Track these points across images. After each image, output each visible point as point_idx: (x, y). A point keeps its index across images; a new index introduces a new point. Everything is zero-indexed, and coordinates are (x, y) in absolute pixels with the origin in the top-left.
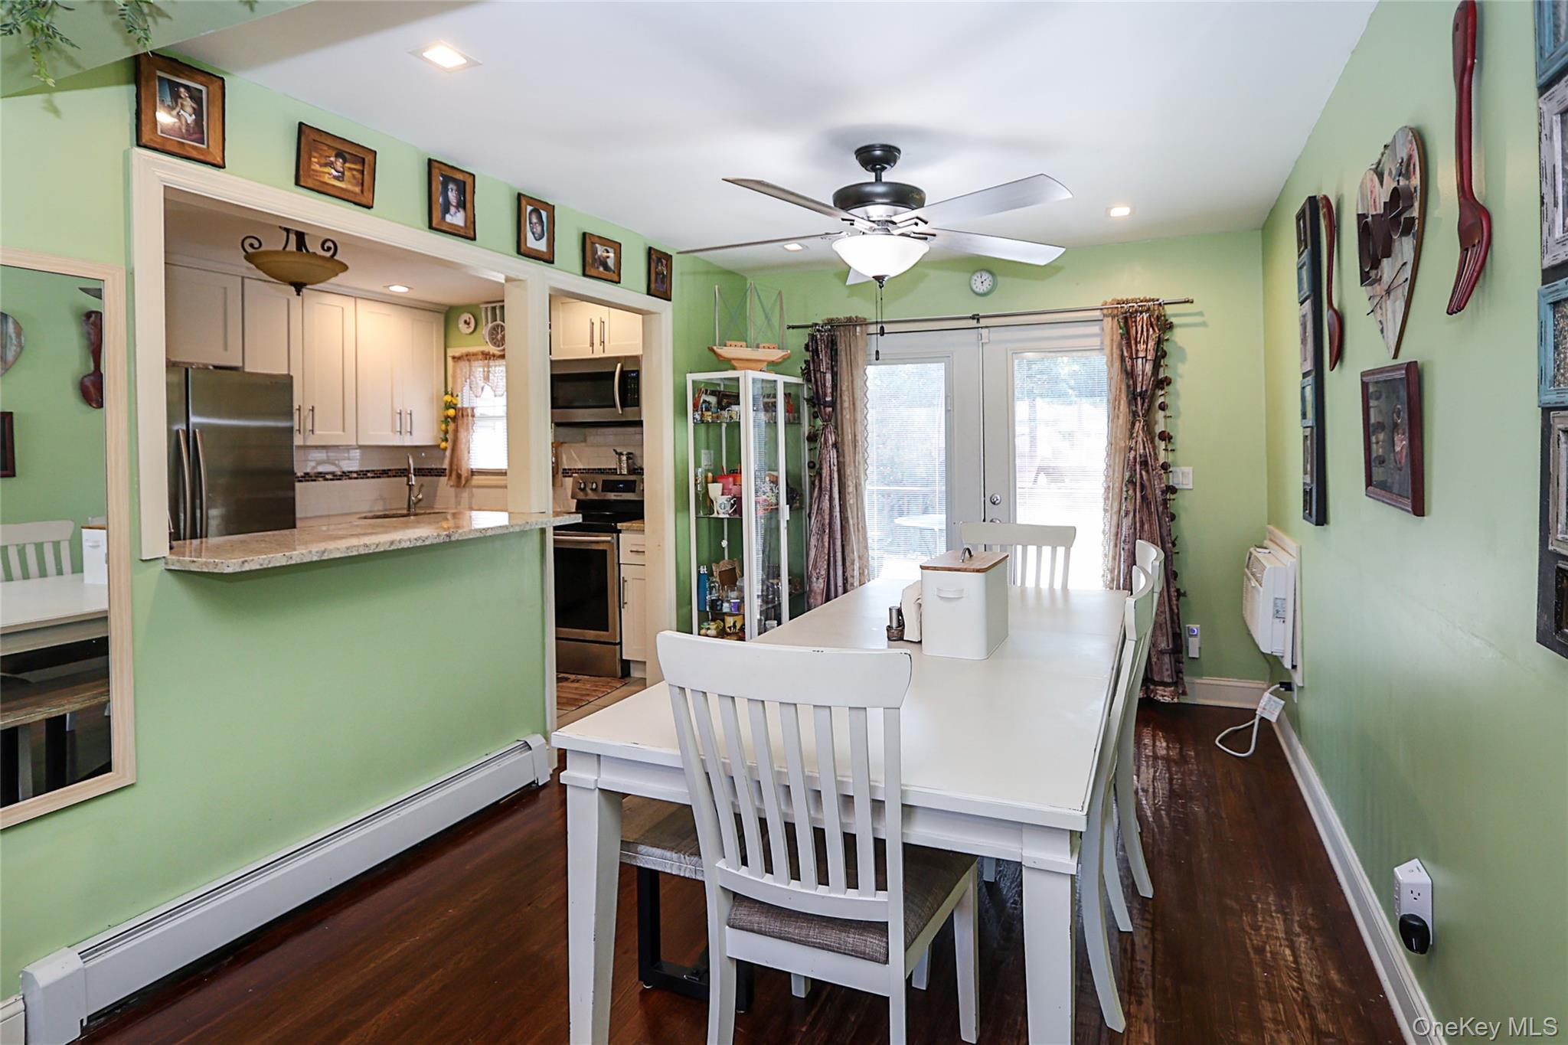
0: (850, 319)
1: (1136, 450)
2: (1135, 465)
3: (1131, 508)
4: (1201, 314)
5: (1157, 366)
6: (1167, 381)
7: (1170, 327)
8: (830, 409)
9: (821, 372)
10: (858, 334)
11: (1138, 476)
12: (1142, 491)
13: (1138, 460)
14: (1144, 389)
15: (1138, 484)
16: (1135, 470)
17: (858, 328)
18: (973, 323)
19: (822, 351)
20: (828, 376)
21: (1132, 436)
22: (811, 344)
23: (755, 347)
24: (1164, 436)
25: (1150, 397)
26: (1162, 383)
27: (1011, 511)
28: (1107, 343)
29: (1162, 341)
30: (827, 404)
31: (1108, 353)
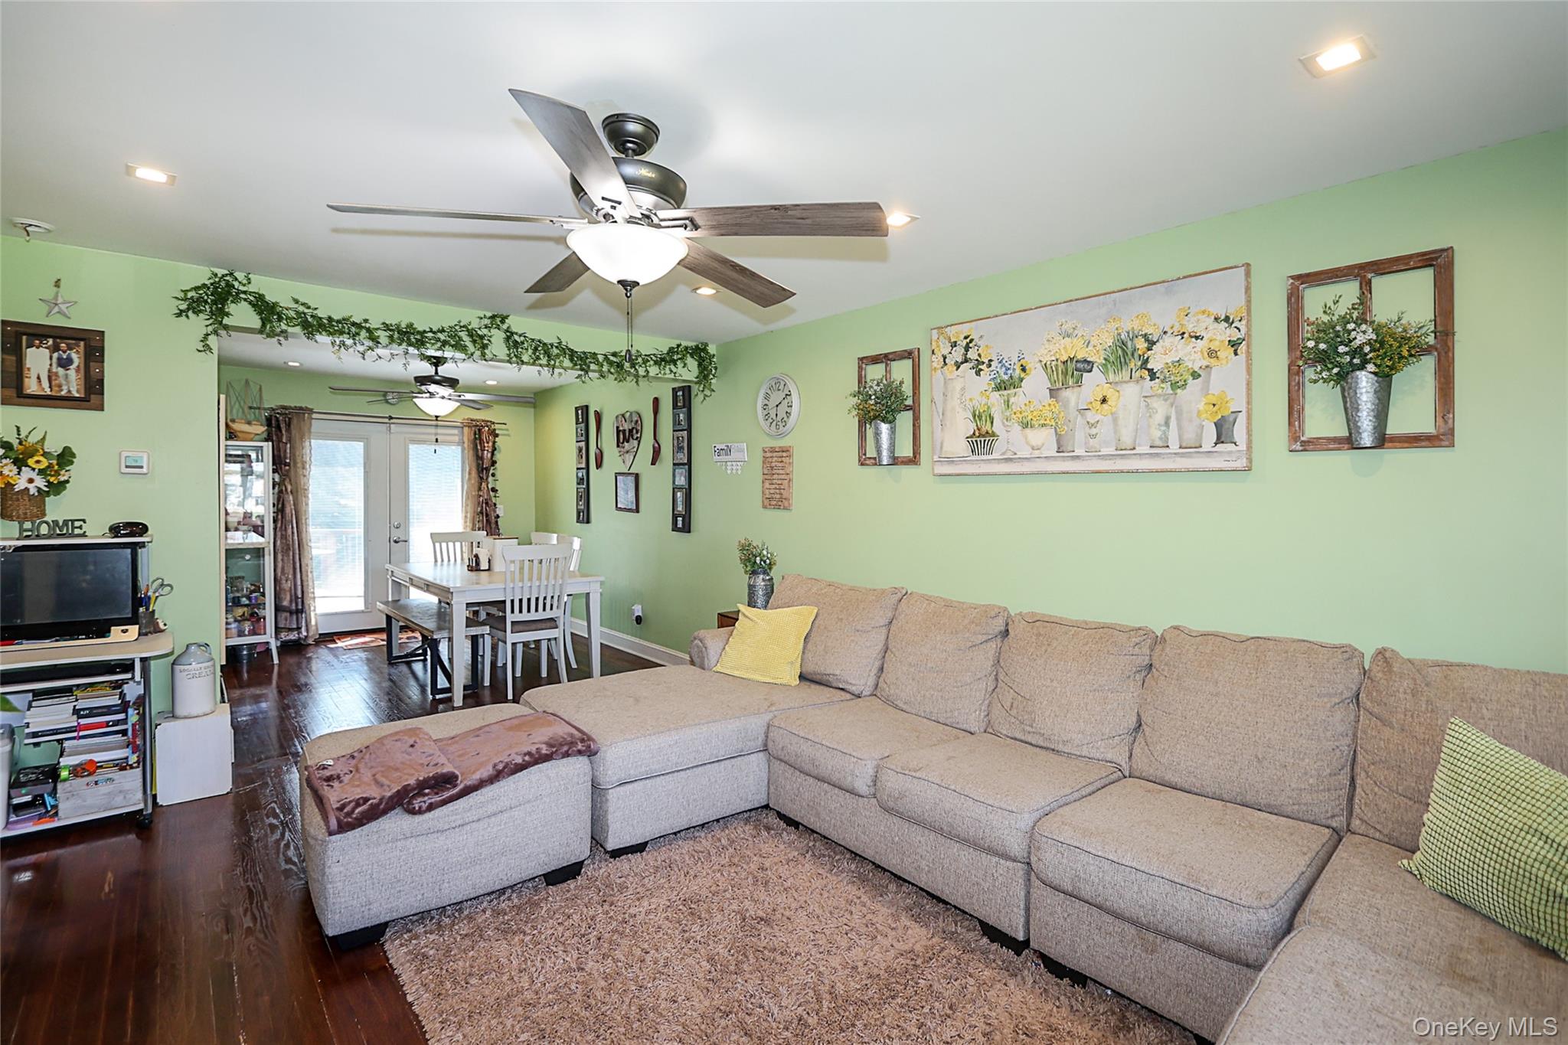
0: (301, 408)
1: (484, 497)
2: (483, 504)
4: (507, 430)
5: (493, 454)
6: (496, 462)
7: (497, 436)
8: (289, 467)
9: (283, 442)
10: (306, 418)
12: (485, 517)
13: (485, 502)
14: (488, 466)
15: (484, 514)
16: (483, 507)
17: (306, 415)
18: (387, 420)
19: (284, 429)
20: (288, 445)
21: (480, 489)
22: (273, 422)
23: (249, 423)
24: (494, 490)
25: (487, 469)
26: (494, 463)
27: (407, 532)
28: (466, 440)
29: (494, 442)
30: (286, 464)
31: (466, 445)
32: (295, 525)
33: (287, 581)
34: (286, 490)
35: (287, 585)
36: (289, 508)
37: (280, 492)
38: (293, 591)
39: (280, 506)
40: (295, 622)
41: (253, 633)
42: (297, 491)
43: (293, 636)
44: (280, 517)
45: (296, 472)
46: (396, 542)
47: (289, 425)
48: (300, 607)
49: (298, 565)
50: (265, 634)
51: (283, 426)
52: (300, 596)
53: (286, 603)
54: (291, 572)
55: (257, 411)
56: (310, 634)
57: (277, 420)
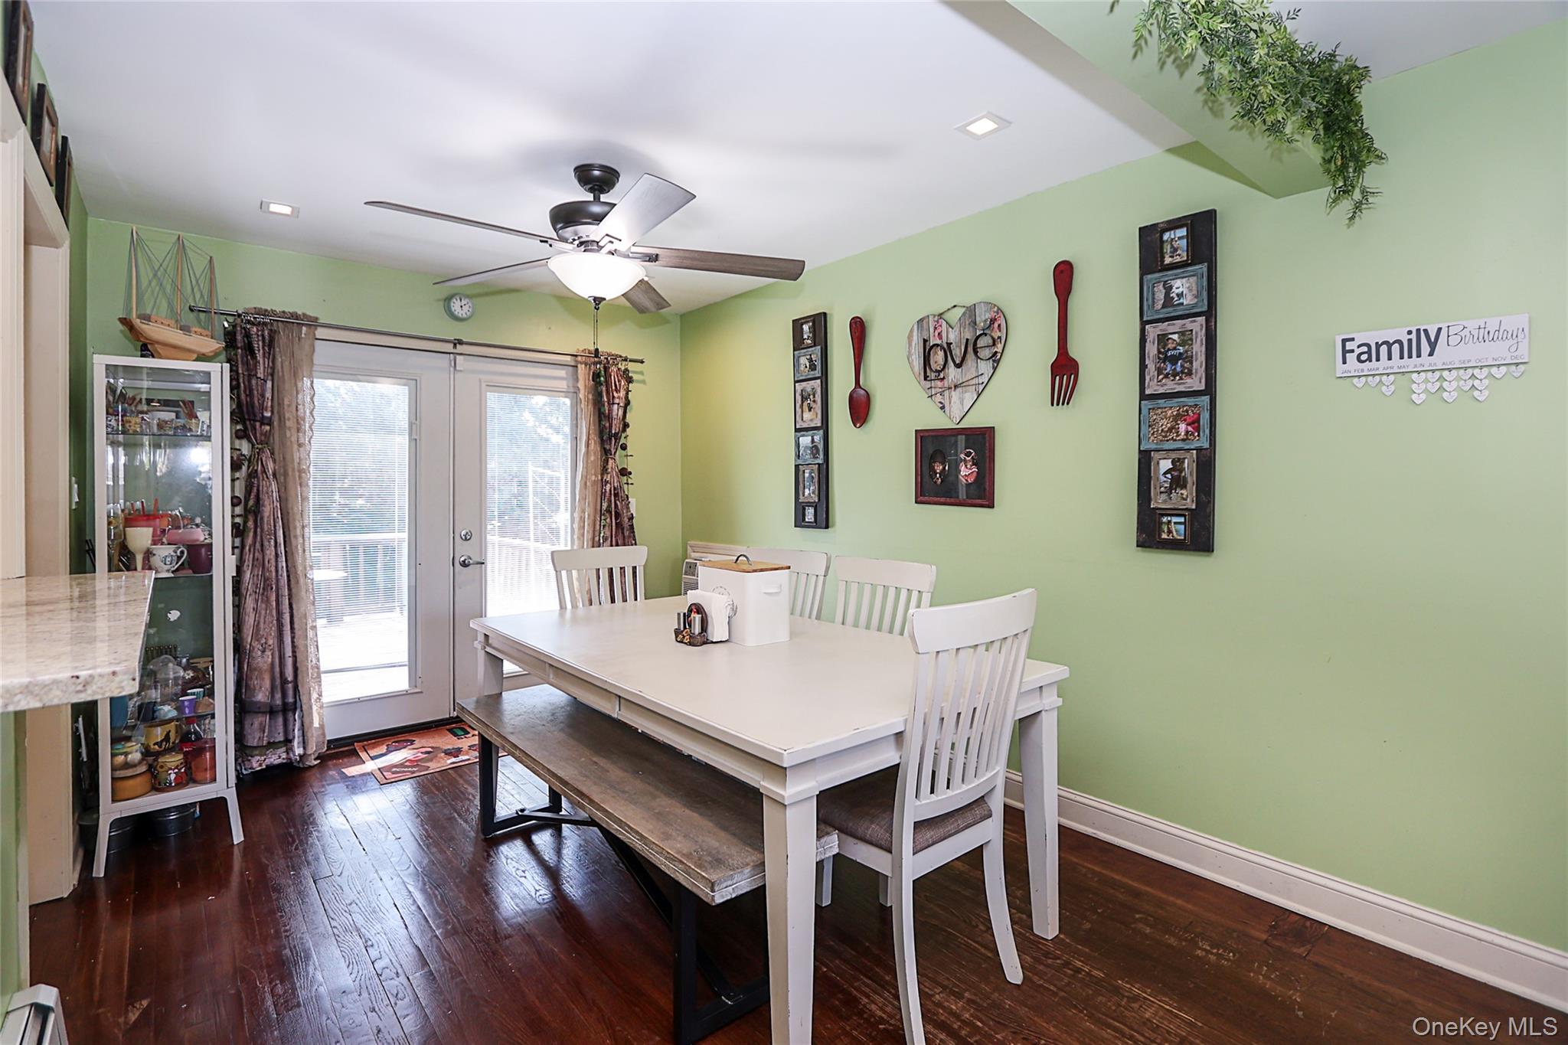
0: (295, 316)
1: (611, 484)
2: (611, 497)
3: (608, 534)
5: (625, 412)
7: (630, 380)
8: (268, 428)
9: (257, 378)
10: (303, 336)
11: (613, 506)
12: (616, 520)
13: (613, 492)
14: (617, 431)
15: (613, 513)
16: (611, 501)
17: (304, 329)
18: (449, 347)
19: (259, 350)
20: (269, 384)
21: (604, 470)
22: (239, 337)
23: (185, 329)
24: (624, 472)
25: (617, 436)
26: (626, 426)
27: (482, 547)
28: (581, 385)
29: (628, 391)
30: (264, 421)
31: (581, 395)
32: (281, 539)
33: (263, 652)
34: (264, 471)
35: (263, 660)
36: (269, 508)
37: (252, 475)
38: (277, 669)
39: (251, 503)
40: (281, 729)
41: (188, 778)
42: (286, 474)
43: (276, 758)
44: (251, 524)
45: (283, 436)
46: (464, 564)
47: (271, 344)
48: (291, 700)
49: (287, 617)
50: (214, 780)
51: (258, 345)
52: (290, 679)
53: (261, 697)
54: (274, 633)
55: (202, 315)
56: (309, 752)
57: (247, 335)
